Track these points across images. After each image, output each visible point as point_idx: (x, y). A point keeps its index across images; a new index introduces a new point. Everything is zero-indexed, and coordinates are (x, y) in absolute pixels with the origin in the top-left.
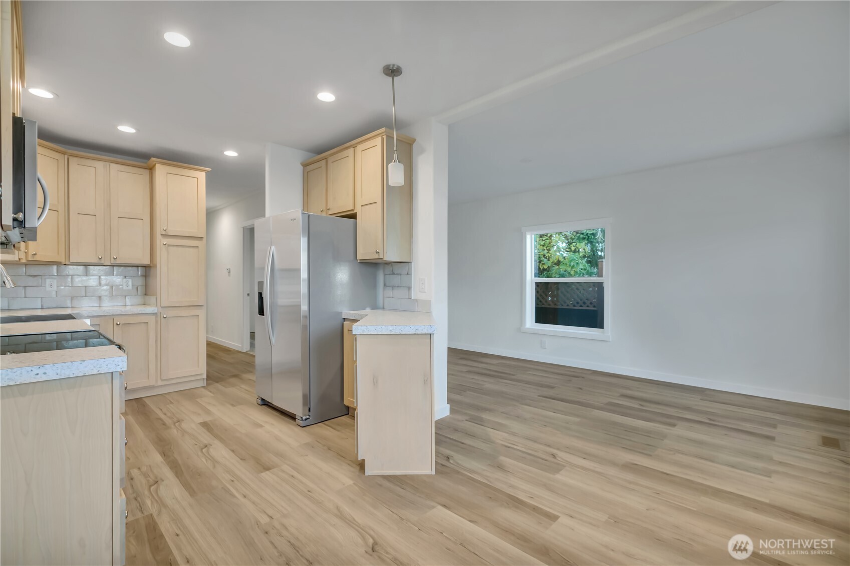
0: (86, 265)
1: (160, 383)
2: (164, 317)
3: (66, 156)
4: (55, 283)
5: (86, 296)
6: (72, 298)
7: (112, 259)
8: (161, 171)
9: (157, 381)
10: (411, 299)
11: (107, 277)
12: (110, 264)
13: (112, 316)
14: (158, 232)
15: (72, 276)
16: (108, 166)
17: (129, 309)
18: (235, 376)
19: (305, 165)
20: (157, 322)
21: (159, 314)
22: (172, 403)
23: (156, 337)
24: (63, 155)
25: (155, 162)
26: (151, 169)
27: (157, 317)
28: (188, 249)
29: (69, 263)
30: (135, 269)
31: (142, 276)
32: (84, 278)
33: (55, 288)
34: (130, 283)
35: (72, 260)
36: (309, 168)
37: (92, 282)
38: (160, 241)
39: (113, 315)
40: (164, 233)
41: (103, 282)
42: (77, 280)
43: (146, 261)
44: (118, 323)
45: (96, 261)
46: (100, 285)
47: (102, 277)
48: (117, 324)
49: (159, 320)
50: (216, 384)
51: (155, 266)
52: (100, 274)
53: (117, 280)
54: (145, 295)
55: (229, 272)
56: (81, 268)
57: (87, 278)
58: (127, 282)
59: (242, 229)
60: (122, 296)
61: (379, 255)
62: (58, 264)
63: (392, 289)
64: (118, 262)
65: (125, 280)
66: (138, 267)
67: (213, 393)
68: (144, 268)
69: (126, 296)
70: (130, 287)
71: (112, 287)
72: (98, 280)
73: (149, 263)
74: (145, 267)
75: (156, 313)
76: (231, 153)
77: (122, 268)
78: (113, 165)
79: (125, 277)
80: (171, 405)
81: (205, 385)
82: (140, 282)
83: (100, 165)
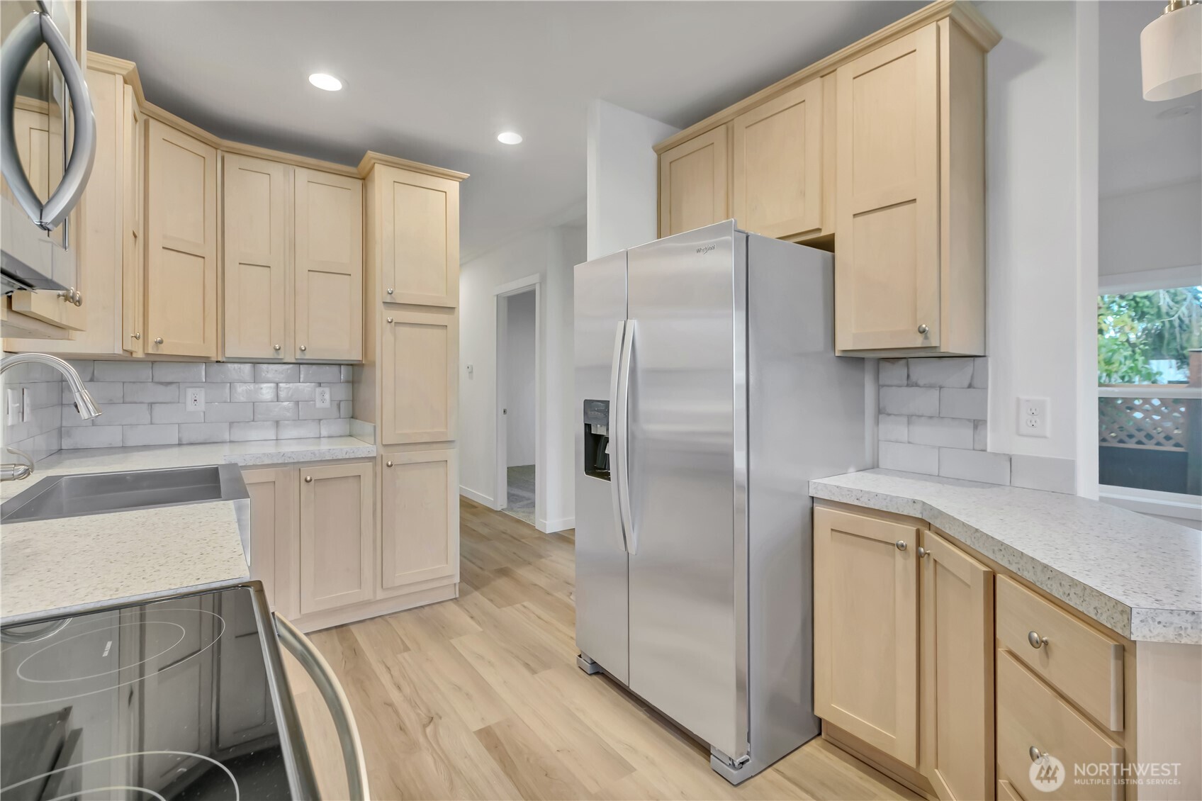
0: (255, 362)
1: (380, 595)
2: (388, 466)
3: (219, 151)
4: (201, 395)
5: (253, 421)
6: (231, 424)
7: (298, 352)
8: (384, 177)
9: (375, 592)
10: (985, 450)
11: (288, 385)
12: (294, 361)
13: (298, 465)
14: (378, 296)
15: (230, 383)
16: (292, 174)
17: (327, 448)
18: (503, 572)
19: (661, 151)
20: (375, 475)
21: (379, 459)
22: (407, 649)
23: (375, 504)
24: (214, 150)
25: (373, 161)
26: (365, 179)
27: (375, 465)
28: (430, 331)
29: (224, 360)
30: (335, 369)
31: (347, 382)
32: (252, 386)
33: (201, 406)
34: (327, 397)
35: (230, 353)
36: (673, 154)
37: (267, 391)
38: (382, 315)
39: (298, 463)
40: (388, 300)
41: (282, 394)
42: (241, 389)
43: (356, 356)
44: (309, 479)
45: (268, 353)
46: (278, 399)
47: (281, 385)
48: (306, 481)
49: (379, 469)
50: (477, 594)
51: (373, 364)
52: (277, 380)
53: (305, 388)
54: (352, 417)
55: (471, 372)
56: (247, 367)
57: (257, 386)
58: (323, 394)
59: (495, 298)
60: (314, 420)
61: (926, 338)
62: (206, 360)
63: (909, 423)
64: (309, 356)
65: (319, 390)
66: (340, 365)
67: (479, 623)
68: (350, 367)
69: (320, 420)
70: (327, 404)
71: (297, 403)
72: (275, 390)
73: (361, 359)
74: (351, 365)
75: (375, 458)
76: (508, 138)
77: (314, 367)
78: (298, 170)
79: (320, 384)
80: (406, 655)
81: (458, 596)
82: (342, 392)
83: (277, 171)
